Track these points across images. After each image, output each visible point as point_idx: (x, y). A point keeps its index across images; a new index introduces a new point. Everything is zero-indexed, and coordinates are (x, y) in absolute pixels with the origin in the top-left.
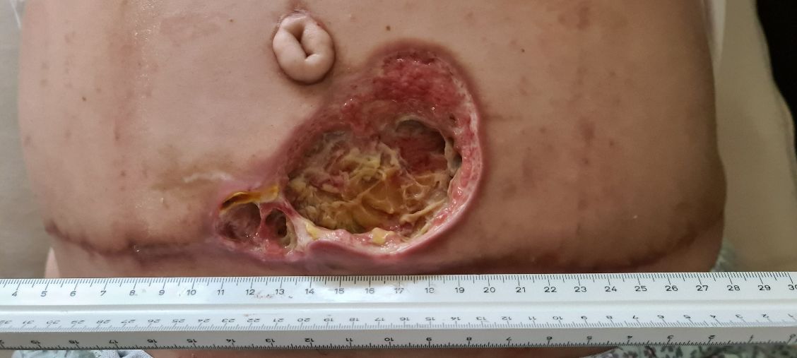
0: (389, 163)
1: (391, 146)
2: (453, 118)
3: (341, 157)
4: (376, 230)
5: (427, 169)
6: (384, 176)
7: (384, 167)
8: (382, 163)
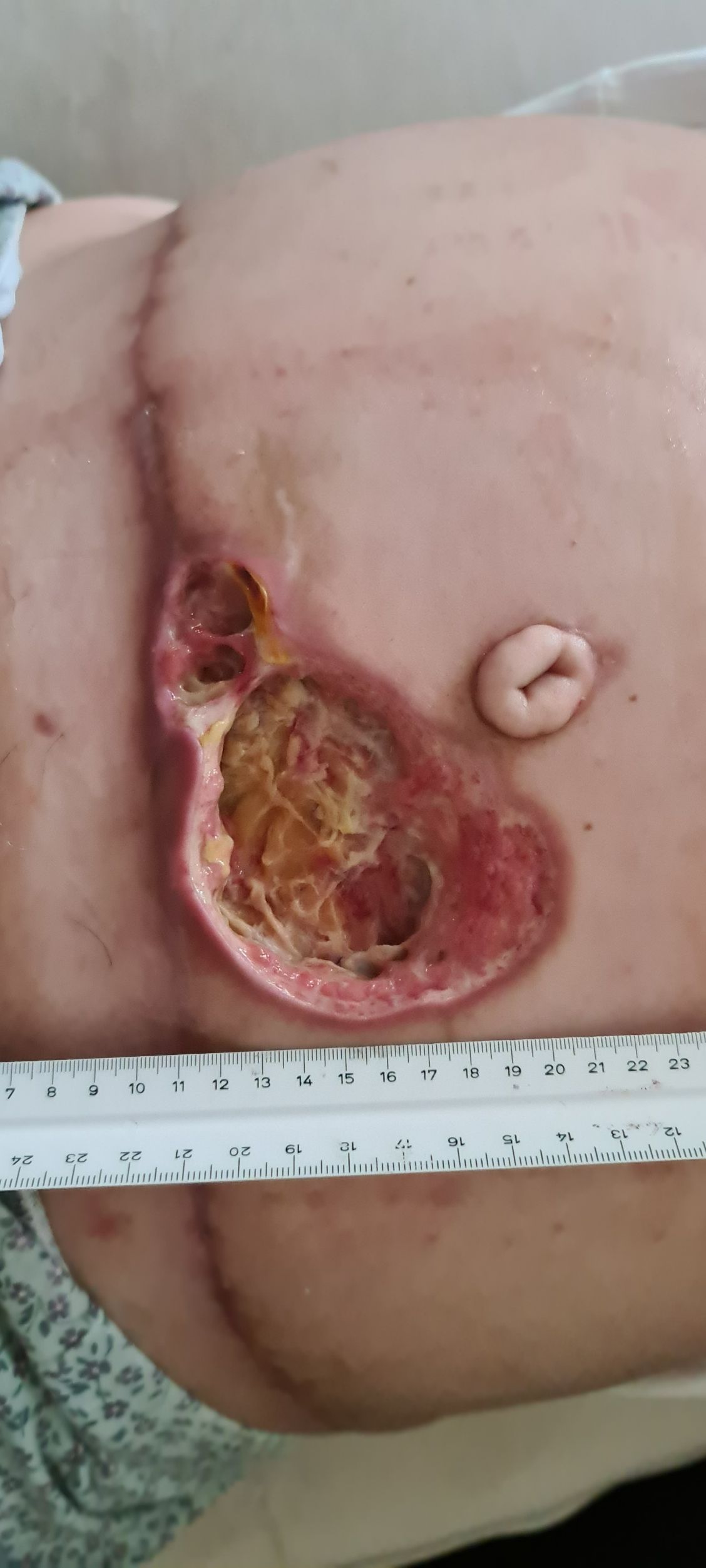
0: (350, 849)
1: (381, 850)
2: (441, 957)
3: (351, 764)
4: (229, 842)
5: (347, 918)
6: (326, 843)
7: (342, 840)
8: (349, 836)
